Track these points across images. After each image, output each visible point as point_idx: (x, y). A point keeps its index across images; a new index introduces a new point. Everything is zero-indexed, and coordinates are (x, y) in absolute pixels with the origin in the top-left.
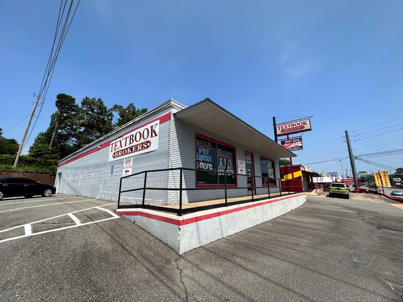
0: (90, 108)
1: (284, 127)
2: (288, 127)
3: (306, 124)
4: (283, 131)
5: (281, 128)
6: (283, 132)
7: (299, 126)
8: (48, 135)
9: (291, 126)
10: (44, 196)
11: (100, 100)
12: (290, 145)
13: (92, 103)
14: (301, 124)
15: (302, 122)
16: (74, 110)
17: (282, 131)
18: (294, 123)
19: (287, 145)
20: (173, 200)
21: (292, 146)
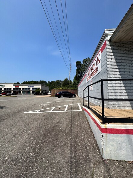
0: (86, 63)
8: (76, 77)
10: (73, 97)
11: (88, 58)
13: (86, 60)
16: (81, 66)
20: (114, 105)
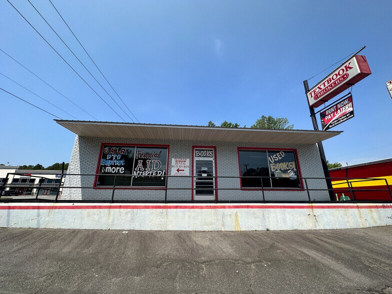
1: (318, 89)
2: (322, 87)
3: (350, 68)
4: (316, 97)
5: (313, 94)
6: (318, 98)
7: (339, 77)
9: (326, 84)
12: (334, 116)
14: (341, 72)
15: (343, 67)
17: (315, 99)
18: (331, 77)
19: (330, 117)
21: (337, 116)
